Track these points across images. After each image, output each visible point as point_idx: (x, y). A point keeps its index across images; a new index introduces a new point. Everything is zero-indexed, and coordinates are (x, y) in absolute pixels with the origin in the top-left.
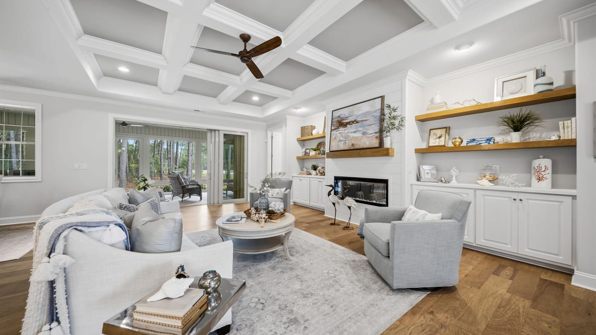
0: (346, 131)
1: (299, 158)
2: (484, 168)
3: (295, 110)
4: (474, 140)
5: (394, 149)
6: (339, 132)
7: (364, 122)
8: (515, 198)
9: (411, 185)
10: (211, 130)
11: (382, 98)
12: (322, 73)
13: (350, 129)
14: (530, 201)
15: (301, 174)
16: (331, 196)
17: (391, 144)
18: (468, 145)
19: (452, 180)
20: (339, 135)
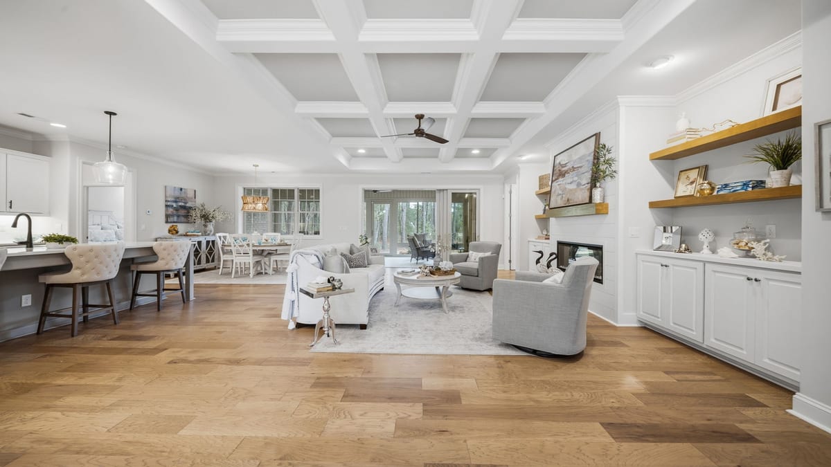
0: (564, 182)
1: (539, 219)
2: (741, 230)
3: (520, 158)
4: (726, 185)
5: (607, 204)
6: (559, 183)
7: (580, 169)
8: (750, 276)
9: (636, 254)
10: (440, 190)
11: (597, 136)
12: (523, 120)
13: (568, 178)
14: (771, 283)
15: (539, 237)
16: (539, 264)
17: (604, 197)
18: (719, 193)
19: (702, 249)
20: (558, 187)
